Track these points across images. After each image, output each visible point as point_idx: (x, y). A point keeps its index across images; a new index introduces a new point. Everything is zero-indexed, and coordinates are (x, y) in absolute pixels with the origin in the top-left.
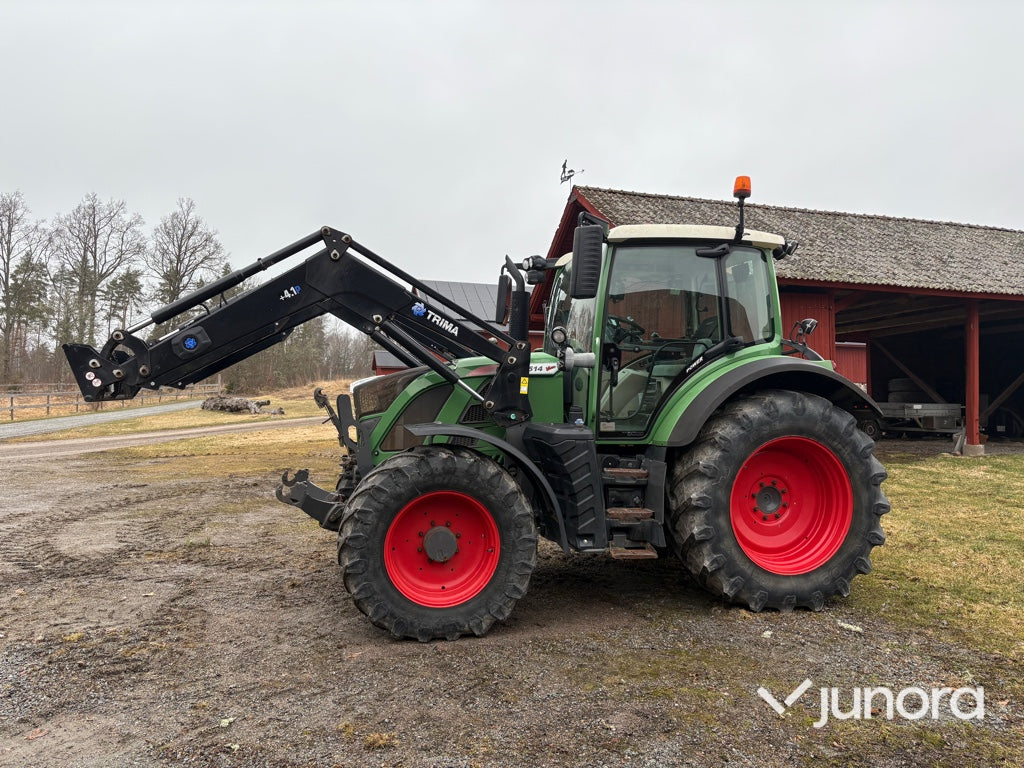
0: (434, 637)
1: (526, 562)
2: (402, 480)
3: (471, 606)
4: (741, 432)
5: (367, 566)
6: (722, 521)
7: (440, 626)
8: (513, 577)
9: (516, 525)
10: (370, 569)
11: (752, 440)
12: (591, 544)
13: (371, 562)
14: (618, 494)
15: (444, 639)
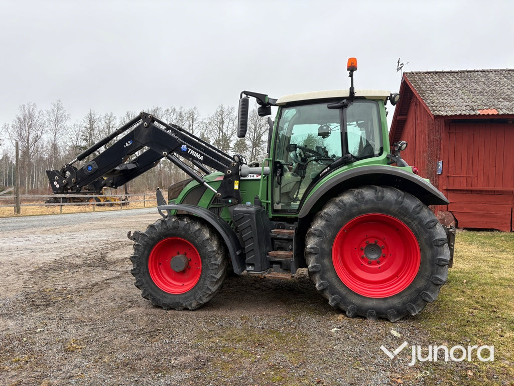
0: (170, 308)
1: (214, 275)
2: (154, 231)
3: (187, 295)
4: (339, 210)
5: (140, 270)
6: (326, 262)
7: (171, 303)
8: (207, 282)
9: (208, 256)
10: (141, 272)
11: (346, 215)
12: (253, 269)
13: (142, 269)
14: (280, 244)
15: (174, 309)
